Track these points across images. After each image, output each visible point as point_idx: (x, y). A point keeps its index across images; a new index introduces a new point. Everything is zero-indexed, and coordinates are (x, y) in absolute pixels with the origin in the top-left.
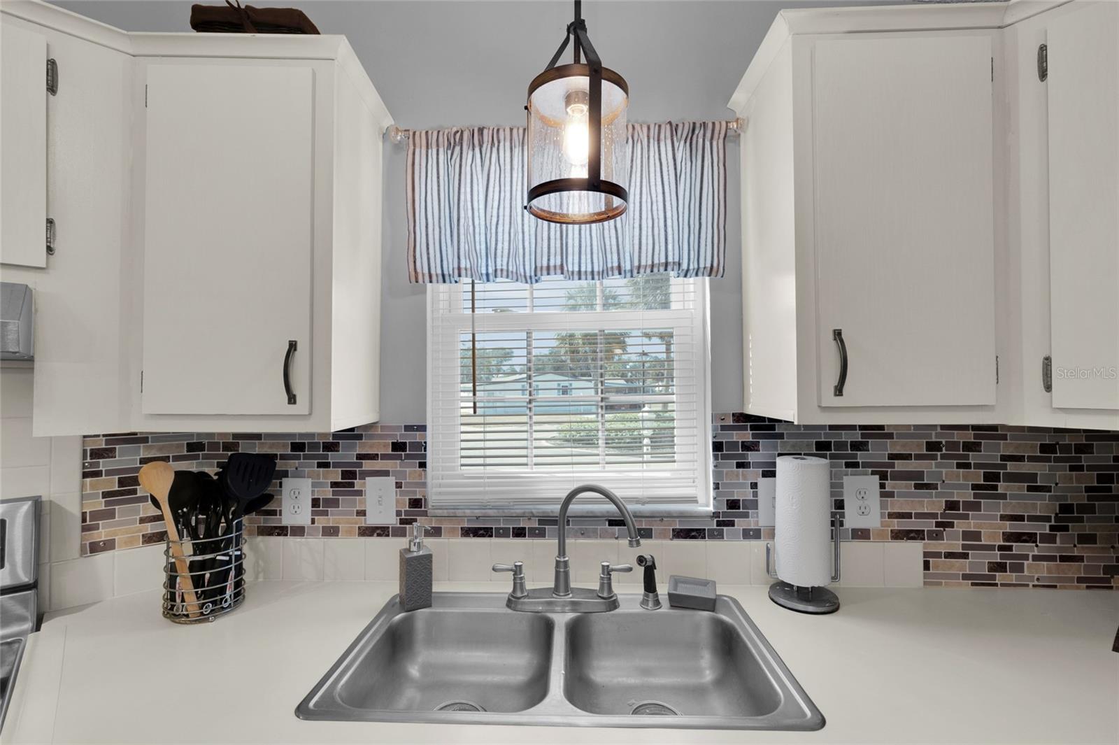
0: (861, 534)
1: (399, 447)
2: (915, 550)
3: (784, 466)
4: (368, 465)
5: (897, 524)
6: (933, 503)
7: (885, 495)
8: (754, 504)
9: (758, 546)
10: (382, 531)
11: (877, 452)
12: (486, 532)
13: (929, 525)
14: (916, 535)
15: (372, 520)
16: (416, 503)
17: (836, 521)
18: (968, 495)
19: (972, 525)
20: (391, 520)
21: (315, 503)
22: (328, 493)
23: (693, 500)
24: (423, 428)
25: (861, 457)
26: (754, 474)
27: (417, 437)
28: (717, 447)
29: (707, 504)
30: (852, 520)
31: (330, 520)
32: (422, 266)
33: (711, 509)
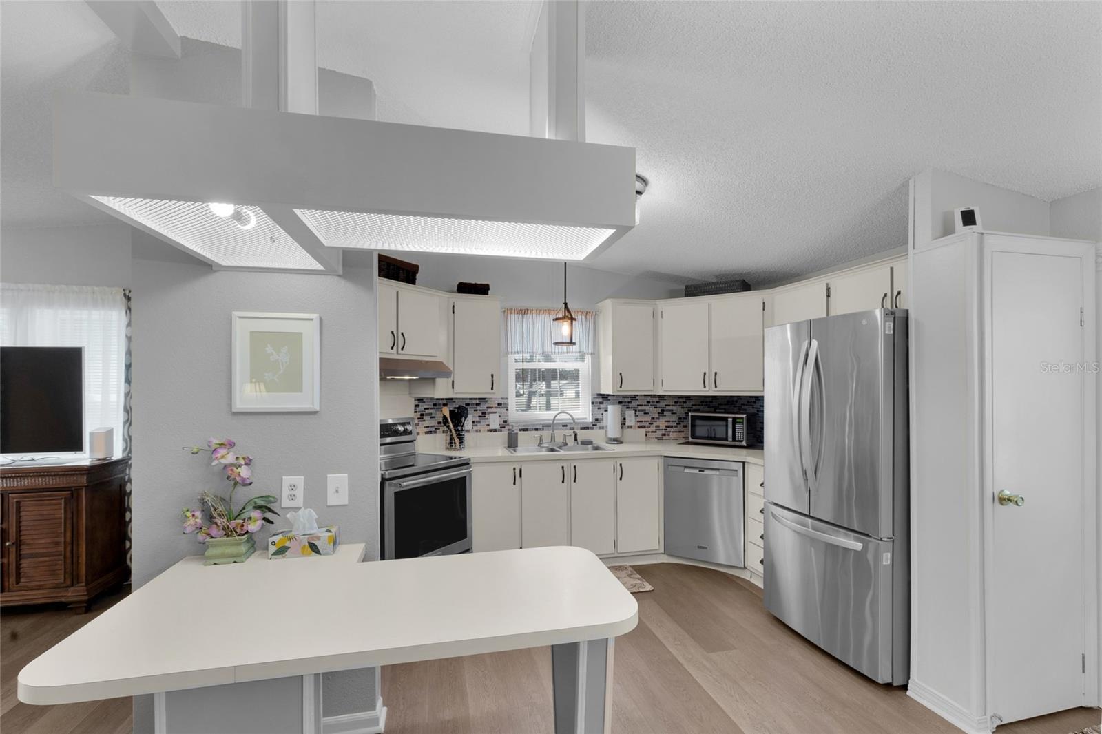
0: (630, 427)
1: (499, 404)
2: (643, 430)
3: (610, 407)
4: (490, 410)
5: (639, 424)
6: (648, 418)
7: (636, 416)
8: (602, 419)
9: (603, 431)
10: (495, 430)
11: (634, 404)
12: (527, 430)
13: (647, 424)
14: (644, 427)
15: (492, 427)
16: (505, 422)
17: (623, 424)
18: (657, 416)
19: (657, 423)
20: (497, 427)
21: (473, 422)
22: (477, 419)
23: (586, 419)
24: (507, 399)
25: (630, 405)
26: (602, 411)
27: (505, 401)
28: (593, 403)
29: (590, 419)
30: (628, 423)
31: (479, 427)
32: (510, 350)
33: (591, 421)
